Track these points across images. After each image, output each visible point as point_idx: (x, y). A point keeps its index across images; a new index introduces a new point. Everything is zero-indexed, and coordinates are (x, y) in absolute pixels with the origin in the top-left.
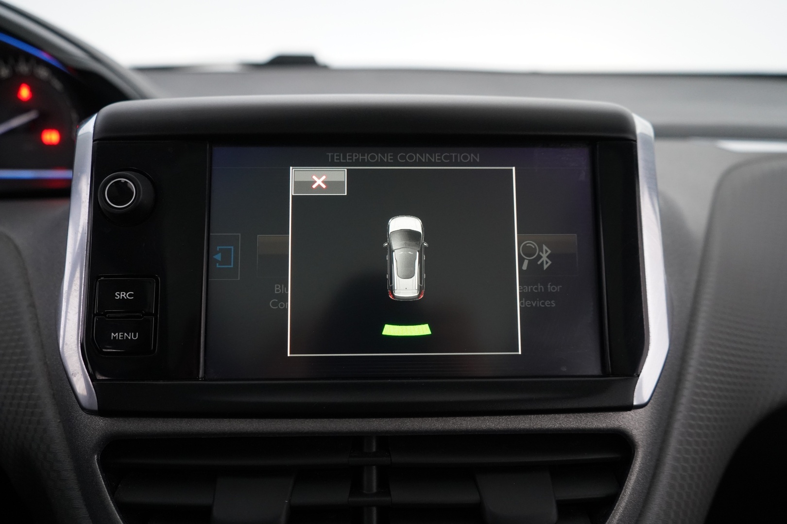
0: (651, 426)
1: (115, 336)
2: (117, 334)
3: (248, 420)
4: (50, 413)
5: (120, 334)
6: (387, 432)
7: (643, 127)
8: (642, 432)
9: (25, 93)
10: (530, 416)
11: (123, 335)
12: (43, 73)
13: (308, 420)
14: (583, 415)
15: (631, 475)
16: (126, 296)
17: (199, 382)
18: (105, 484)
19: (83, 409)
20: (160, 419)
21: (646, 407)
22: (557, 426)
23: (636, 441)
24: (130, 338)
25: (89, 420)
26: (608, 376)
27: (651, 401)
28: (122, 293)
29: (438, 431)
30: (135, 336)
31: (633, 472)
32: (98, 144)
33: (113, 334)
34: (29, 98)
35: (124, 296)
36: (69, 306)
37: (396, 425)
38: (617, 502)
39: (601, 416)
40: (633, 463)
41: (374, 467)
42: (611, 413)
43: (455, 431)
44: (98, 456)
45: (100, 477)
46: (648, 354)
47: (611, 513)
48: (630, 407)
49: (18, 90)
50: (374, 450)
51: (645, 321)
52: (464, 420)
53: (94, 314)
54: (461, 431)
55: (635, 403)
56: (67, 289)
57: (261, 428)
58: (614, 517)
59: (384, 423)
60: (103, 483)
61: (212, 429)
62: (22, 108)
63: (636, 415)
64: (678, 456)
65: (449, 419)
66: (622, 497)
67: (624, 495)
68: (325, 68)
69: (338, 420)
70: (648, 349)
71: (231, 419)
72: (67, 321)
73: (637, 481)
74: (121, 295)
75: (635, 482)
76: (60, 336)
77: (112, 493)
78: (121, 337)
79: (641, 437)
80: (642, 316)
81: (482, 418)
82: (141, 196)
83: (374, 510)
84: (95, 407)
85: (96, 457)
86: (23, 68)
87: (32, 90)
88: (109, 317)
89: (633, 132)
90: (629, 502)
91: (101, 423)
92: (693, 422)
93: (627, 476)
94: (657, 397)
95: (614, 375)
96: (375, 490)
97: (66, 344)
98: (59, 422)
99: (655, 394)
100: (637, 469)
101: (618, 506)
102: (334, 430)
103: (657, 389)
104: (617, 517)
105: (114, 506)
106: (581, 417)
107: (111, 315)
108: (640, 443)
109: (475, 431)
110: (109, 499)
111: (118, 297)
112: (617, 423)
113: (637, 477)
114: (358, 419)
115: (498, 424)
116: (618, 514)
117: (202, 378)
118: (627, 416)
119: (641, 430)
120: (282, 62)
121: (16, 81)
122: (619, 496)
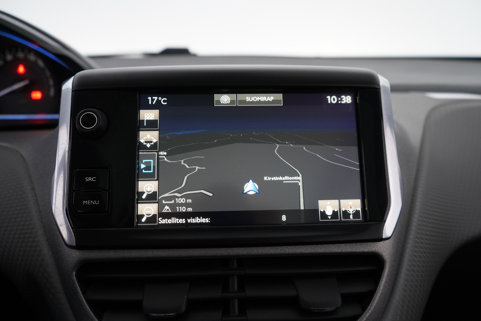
0: (393, 250)
1: (85, 202)
2: (87, 201)
3: (163, 250)
4: (46, 250)
5: (88, 201)
6: (243, 255)
7: (384, 82)
8: (388, 254)
9: (21, 69)
10: (324, 245)
11: (90, 202)
12: (32, 57)
13: (197, 249)
14: (354, 244)
15: (382, 278)
16: (91, 179)
17: (134, 228)
18: (80, 289)
19: (67, 245)
20: (112, 250)
21: (390, 239)
22: (340, 251)
23: (385, 259)
24: (94, 204)
25: (70, 252)
26: (368, 222)
27: (393, 236)
28: (89, 178)
29: (272, 255)
30: (97, 202)
31: (383, 276)
32: (74, 93)
33: (84, 201)
34: (23, 73)
35: (90, 179)
36: (58, 186)
37: (248, 251)
38: (375, 294)
39: (365, 244)
40: (384, 271)
41: (236, 276)
42: (371, 243)
43: (281, 254)
44: (75, 273)
45: (77, 285)
46: (390, 209)
47: (372, 300)
48: (381, 239)
49: (17, 68)
50: (235, 267)
51: (388, 189)
52: (287, 248)
53: (73, 191)
54: (285, 254)
55: (383, 237)
56: (56, 177)
57: (171, 254)
58: (374, 302)
59: (241, 250)
60: (79, 288)
61: (142, 256)
62: (20, 78)
63: (385, 244)
64: (409, 268)
65: (278, 247)
66: (378, 291)
67: (379, 289)
68: (194, 55)
69: (215, 249)
70: (390, 206)
71: (153, 250)
72: (57, 194)
73: (386, 282)
74: (89, 179)
75: (385, 282)
76: (53, 204)
77: (84, 294)
78: (89, 203)
79: (388, 256)
80: (386, 187)
81: (297, 247)
82: (100, 122)
83: (236, 300)
84: (74, 244)
85: (74, 273)
86: (21, 55)
87: (25, 68)
88: (82, 192)
89: (378, 84)
90: (382, 293)
91: (77, 253)
92: (416, 249)
93: (380, 279)
94: (396, 234)
95: (371, 221)
96: (236, 289)
97: (57, 208)
98: (51, 255)
99: (394, 232)
100: (386, 275)
101: (376, 296)
102: (213, 255)
103: (396, 229)
104: (375, 302)
105: (86, 301)
106: (353, 246)
107: (82, 190)
108: (387, 260)
109: (293, 254)
110: (83, 297)
111: (87, 180)
112: (374, 248)
113: (386, 279)
114: (226, 248)
115: (306, 250)
116: (376, 300)
117: (136, 226)
118: (380, 245)
119: (388, 252)
120: (169, 52)
121: (17, 62)
122: (376, 291)
